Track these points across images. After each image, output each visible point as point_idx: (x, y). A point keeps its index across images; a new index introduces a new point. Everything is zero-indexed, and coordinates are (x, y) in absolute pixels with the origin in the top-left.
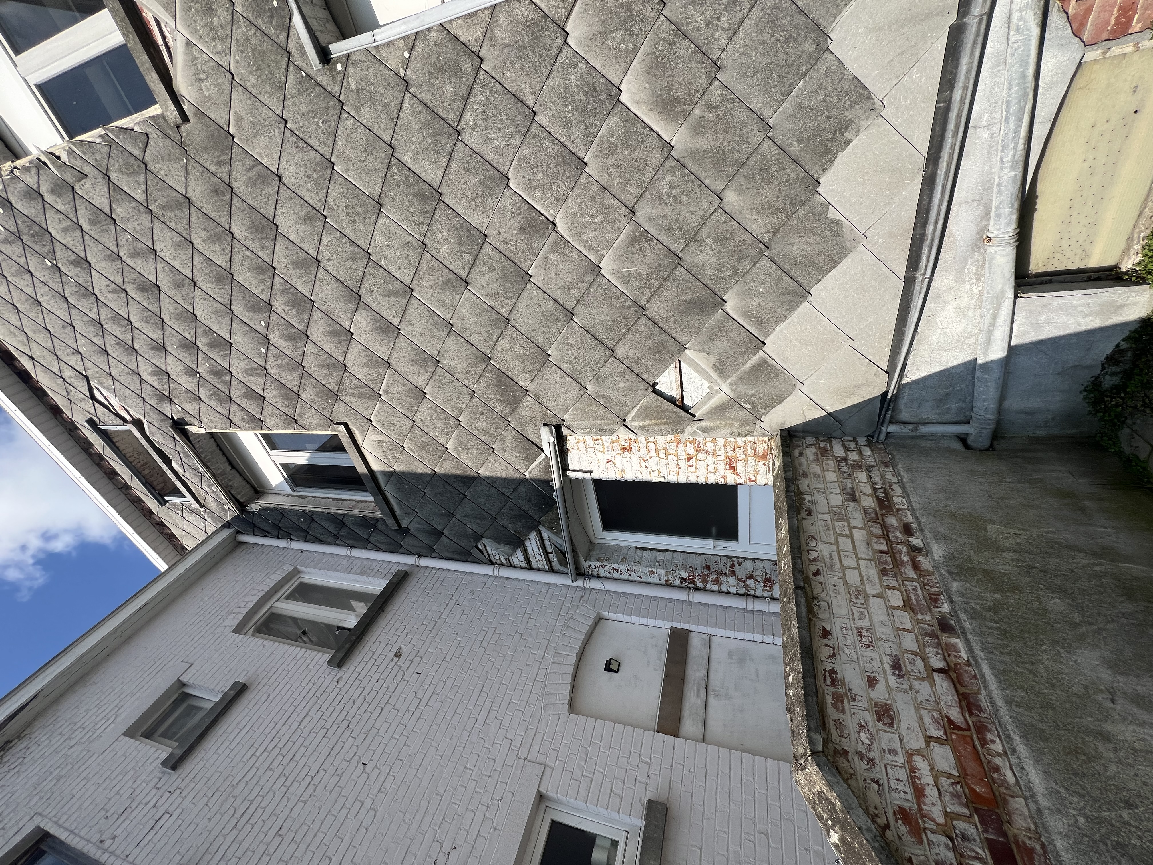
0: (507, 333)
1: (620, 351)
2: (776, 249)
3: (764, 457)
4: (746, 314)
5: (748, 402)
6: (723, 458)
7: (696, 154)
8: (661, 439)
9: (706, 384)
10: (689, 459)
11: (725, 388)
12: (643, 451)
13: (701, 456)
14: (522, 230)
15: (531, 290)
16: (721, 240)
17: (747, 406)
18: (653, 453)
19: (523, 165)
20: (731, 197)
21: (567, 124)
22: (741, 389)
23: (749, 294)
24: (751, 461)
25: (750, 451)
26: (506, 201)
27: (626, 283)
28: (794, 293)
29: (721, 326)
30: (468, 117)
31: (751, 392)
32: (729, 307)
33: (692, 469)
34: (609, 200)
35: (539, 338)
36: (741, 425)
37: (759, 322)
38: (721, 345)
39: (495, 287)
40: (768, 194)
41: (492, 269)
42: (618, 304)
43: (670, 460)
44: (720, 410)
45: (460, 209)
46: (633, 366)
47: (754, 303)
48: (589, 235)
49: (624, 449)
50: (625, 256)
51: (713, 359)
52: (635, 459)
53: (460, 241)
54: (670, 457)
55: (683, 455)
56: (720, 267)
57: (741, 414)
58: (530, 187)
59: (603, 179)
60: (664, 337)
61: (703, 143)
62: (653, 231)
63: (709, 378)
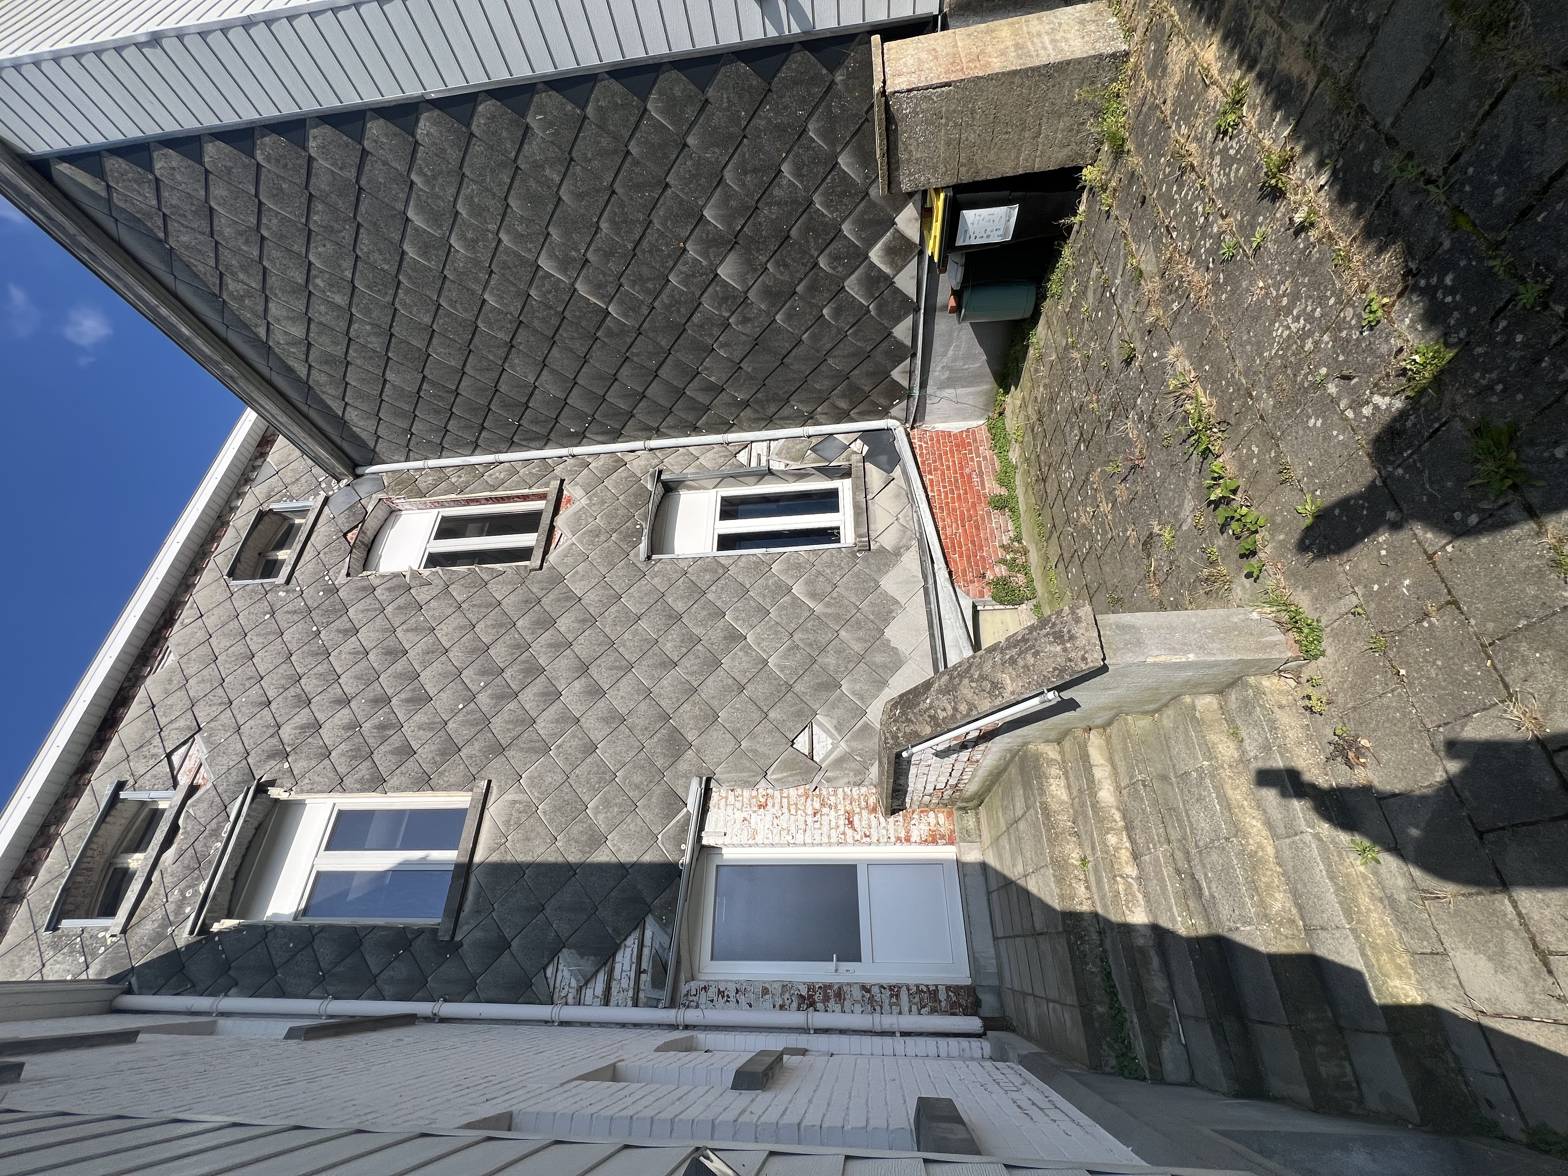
0: (693, 698)
1: (772, 715)
2: (867, 659)
3: (874, 810)
4: (854, 693)
5: (859, 755)
6: (842, 812)
7: (826, 615)
8: (793, 792)
9: (830, 741)
10: (815, 814)
11: (842, 744)
12: (777, 806)
13: (825, 810)
14: (725, 638)
15: (720, 672)
16: (839, 652)
17: (858, 758)
18: (785, 810)
19: (736, 610)
20: (843, 633)
21: (764, 596)
22: (854, 744)
23: (855, 681)
24: (865, 813)
25: (863, 804)
26: (721, 624)
27: (782, 671)
28: (880, 682)
29: (839, 699)
30: (713, 588)
31: (860, 747)
32: (843, 688)
33: (817, 825)
34: (780, 629)
35: (715, 703)
36: (855, 775)
37: (862, 698)
38: (839, 712)
39: (695, 668)
40: (861, 634)
41: (697, 657)
42: (775, 682)
43: (799, 816)
44: (839, 762)
45: (690, 625)
46: (779, 727)
47: (858, 687)
48: (765, 644)
49: (760, 806)
50: (785, 657)
51: (835, 722)
52: (769, 817)
53: (682, 641)
54: (799, 812)
55: (810, 811)
56: (838, 665)
57: (853, 765)
58: (736, 619)
59: (778, 620)
60: (803, 705)
61: (829, 610)
62: (801, 645)
63: (831, 736)
